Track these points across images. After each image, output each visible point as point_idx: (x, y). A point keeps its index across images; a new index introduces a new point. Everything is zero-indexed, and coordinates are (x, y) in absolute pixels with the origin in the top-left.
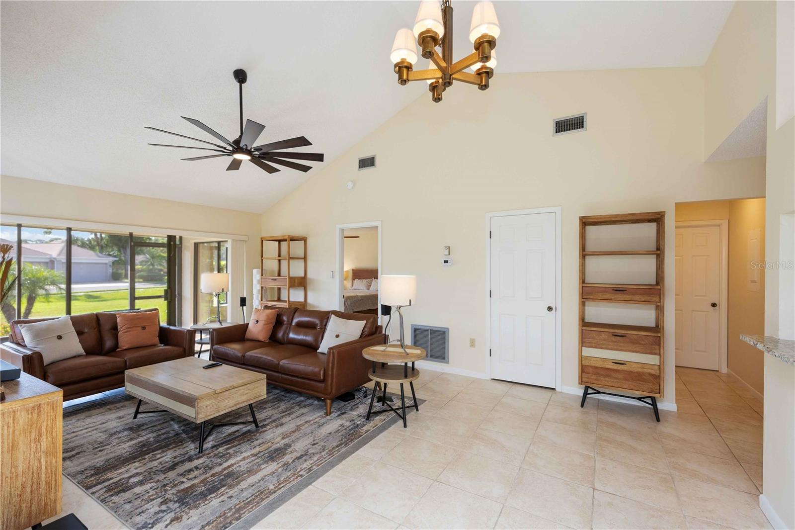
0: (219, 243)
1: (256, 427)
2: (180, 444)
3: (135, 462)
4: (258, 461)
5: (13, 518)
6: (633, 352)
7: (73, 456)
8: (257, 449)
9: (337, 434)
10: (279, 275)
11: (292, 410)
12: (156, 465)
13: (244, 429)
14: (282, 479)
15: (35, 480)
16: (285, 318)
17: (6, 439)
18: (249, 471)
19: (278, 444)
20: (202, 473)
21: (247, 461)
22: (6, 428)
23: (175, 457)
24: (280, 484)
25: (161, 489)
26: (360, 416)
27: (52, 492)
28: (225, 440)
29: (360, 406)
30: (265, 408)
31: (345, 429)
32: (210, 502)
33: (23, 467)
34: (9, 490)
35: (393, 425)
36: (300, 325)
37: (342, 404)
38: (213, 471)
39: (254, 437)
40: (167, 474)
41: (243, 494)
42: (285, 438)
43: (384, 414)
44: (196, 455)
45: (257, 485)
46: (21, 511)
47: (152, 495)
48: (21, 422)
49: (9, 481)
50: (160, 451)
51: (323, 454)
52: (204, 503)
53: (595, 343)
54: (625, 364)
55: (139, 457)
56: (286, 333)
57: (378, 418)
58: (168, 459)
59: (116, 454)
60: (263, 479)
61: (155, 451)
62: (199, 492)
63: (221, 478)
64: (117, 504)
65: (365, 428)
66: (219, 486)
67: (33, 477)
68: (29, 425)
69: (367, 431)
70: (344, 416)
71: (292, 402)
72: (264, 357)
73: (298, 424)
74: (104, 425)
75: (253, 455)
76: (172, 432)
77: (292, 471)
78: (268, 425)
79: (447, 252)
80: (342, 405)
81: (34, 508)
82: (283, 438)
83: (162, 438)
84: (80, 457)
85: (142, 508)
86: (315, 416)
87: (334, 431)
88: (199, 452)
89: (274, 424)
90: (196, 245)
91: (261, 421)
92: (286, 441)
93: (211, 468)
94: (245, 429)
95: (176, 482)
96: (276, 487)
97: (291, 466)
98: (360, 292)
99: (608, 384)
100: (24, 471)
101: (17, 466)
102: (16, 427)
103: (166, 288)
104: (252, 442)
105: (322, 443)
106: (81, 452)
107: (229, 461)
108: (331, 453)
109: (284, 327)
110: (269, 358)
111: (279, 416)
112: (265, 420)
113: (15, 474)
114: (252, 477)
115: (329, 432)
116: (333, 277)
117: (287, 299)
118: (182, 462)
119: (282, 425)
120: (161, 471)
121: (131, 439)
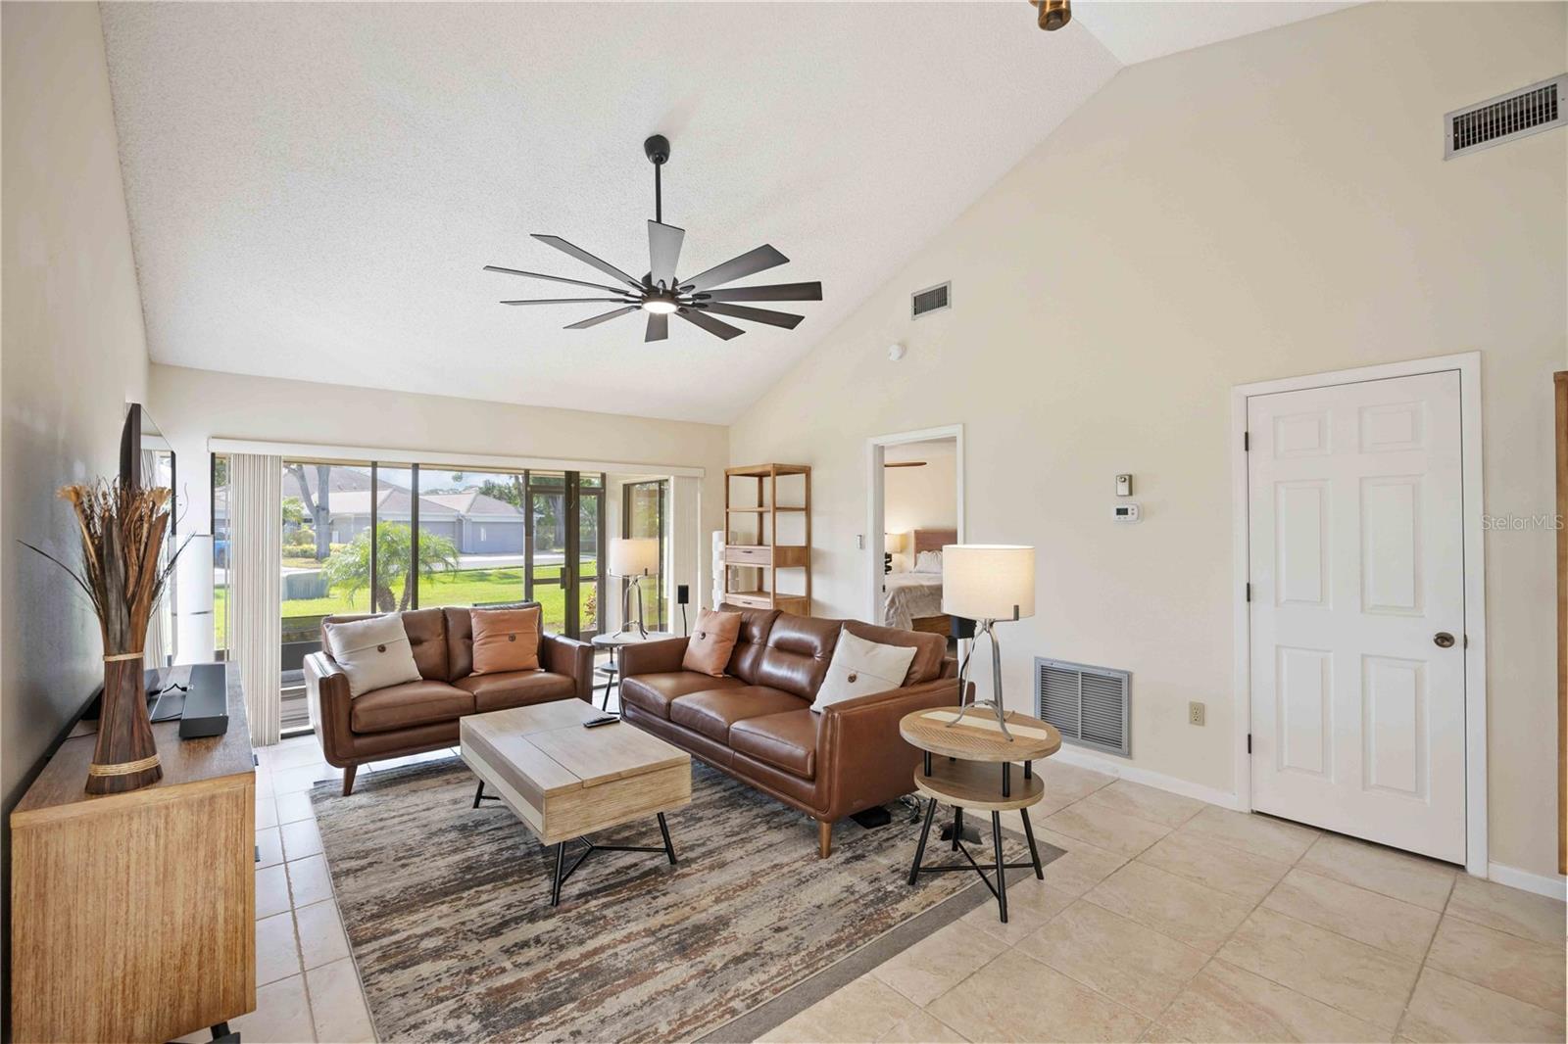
0: (661, 483)
1: (672, 863)
2: (528, 876)
3: (443, 903)
4: (654, 948)
5: (168, 1010)
7: (363, 868)
8: (660, 919)
9: (835, 909)
10: (760, 543)
11: (752, 833)
12: (472, 917)
13: (647, 863)
14: (690, 1012)
15: (206, 942)
16: (756, 631)
17: (154, 857)
18: (629, 973)
19: (704, 914)
20: (542, 954)
21: (634, 944)
22: (153, 837)
23: (509, 907)
24: (682, 1025)
25: (462, 978)
26: (897, 870)
27: (238, 968)
28: (606, 883)
29: (900, 844)
30: (700, 819)
31: (856, 901)
32: (534, 1037)
33: (184, 913)
34: (160, 954)
35: (972, 908)
36: (783, 647)
37: (861, 832)
38: (564, 956)
39: (661, 887)
40: (485, 942)
41: (602, 1030)
42: (722, 901)
43: (954, 873)
44: (545, 908)
45: (636, 1014)
46: (182, 998)
47: (444, 989)
48: (180, 828)
49: (160, 939)
50: (489, 887)
51: (793, 959)
52: (523, 1035)
55: (453, 894)
56: (757, 662)
57: (938, 882)
58: (496, 909)
59: (423, 879)
60: (652, 1000)
61: (483, 885)
62: (523, 1002)
63: (573, 977)
64: (383, 992)
65: (903, 907)
66: (563, 997)
67: (202, 935)
68: (194, 833)
69: (905, 917)
70: (859, 865)
71: (755, 812)
72: (705, 711)
73: (757, 869)
74: (427, 813)
75: (650, 932)
76: (523, 847)
77: (716, 994)
78: (694, 860)
79: (1123, 489)
80: (860, 834)
81: (205, 997)
82: (717, 901)
83: (504, 858)
84: (369, 875)
85: (419, 1015)
86: (795, 855)
87: (828, 903)
88: (552, 904)
89: (707, 862)
90: (627, 489)
91: (684, 850)
92: (722, 908)
93: (561, 948)
94: (650, 864)
95: (493, 968)
96: (674, 1030)
97: (717, 980)
98: (929, 579)
100: (186, 922)
101: (173, 913)
102: (171, 837)
103: (564, 566)
104: (654, 898)
105: (797, 928)
106: (376, 862)
107: (601, 937)
108: (810, 964)
109: (753, 650)
110: (713, 714)
111: (723, 843)
112: (692, 848)
113: (169, 925)
114: (631, 991)
115: (818, 904)
116: (862, 546)
117: (771, 591)
118: (517, 920)
119: (722, 865)
120: (477, 933)
121: (456, 851)
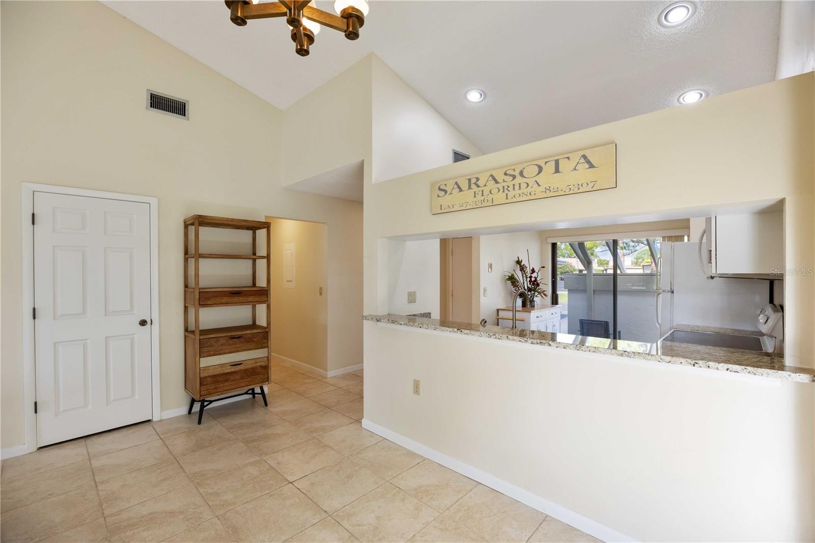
6: (248, 350)
53: (213, 351)
54: (242, 364)
99: (228, 389)
